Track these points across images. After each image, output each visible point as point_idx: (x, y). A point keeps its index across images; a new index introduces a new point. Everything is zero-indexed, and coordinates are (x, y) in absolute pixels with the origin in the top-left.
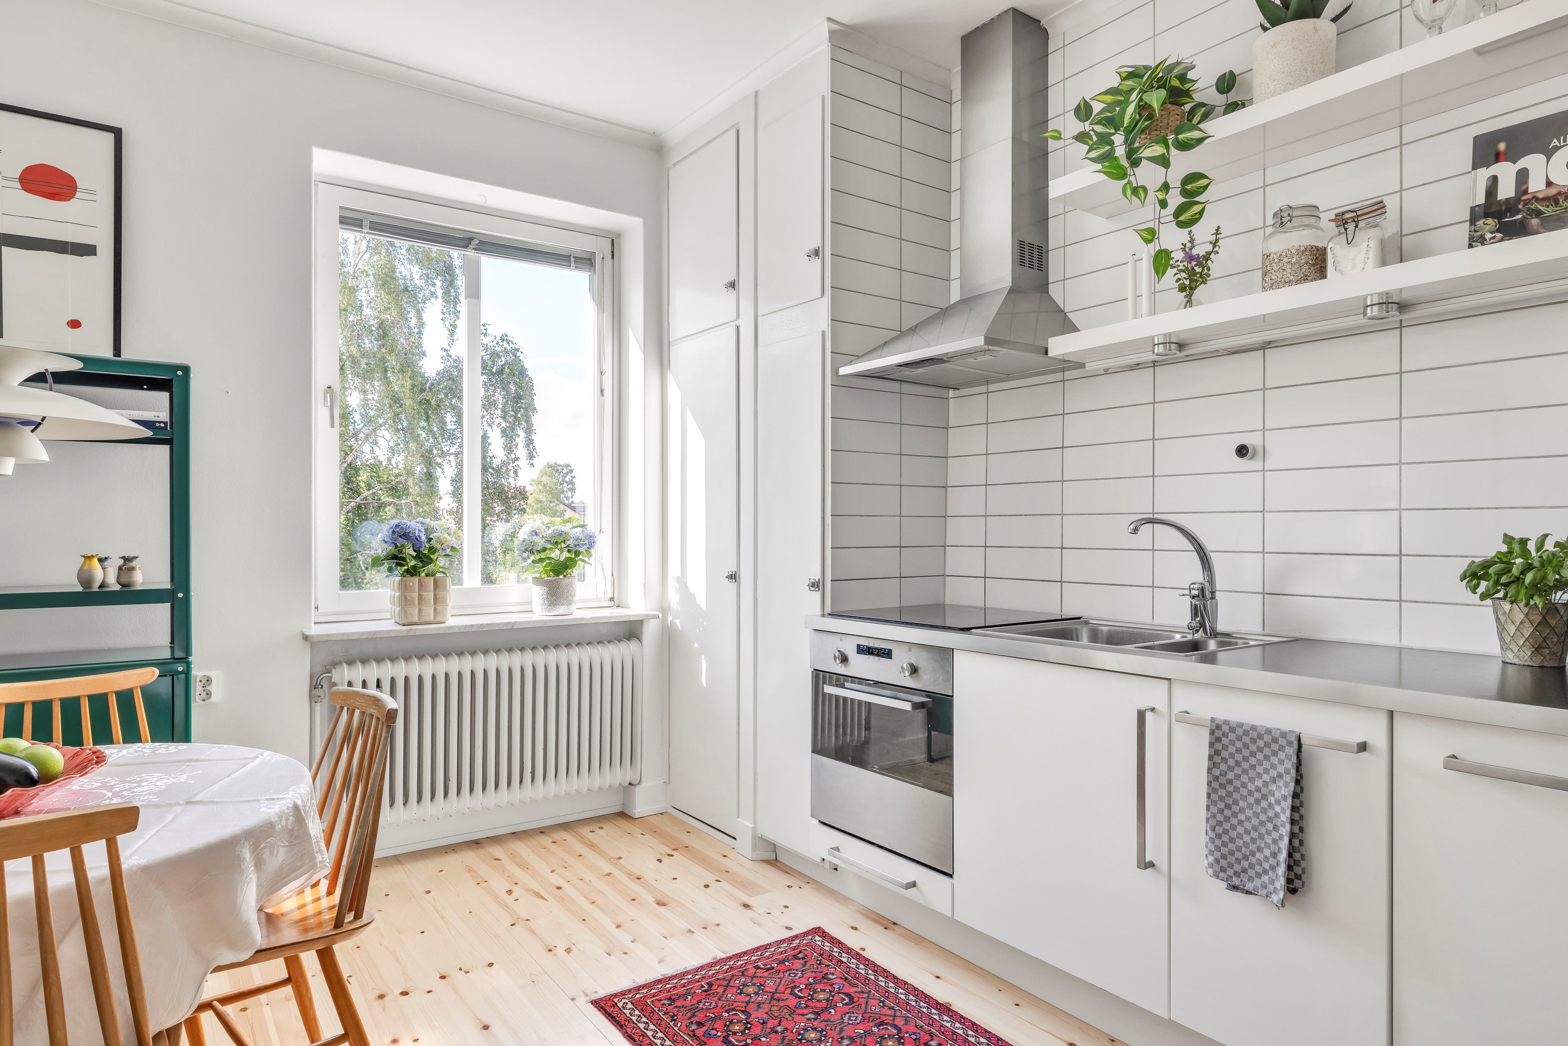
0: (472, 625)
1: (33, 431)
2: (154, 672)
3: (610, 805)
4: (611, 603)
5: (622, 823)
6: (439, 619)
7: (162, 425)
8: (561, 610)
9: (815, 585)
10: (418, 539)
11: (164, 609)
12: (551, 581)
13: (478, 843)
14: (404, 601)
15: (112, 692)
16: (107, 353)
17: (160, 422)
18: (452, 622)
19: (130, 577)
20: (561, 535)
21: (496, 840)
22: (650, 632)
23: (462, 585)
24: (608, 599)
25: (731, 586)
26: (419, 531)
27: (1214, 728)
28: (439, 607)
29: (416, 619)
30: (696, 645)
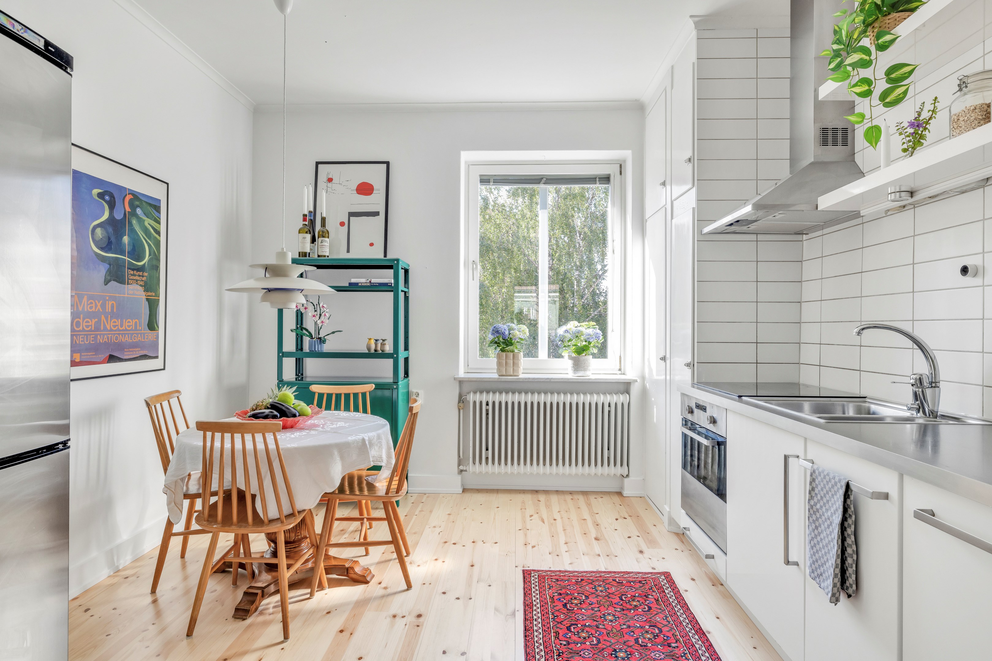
0: (529, 378)
1: (301, 292)
2: (372, 386)
3: (613, 486)
4: (620, 372)
5: (616, 499)
6: (515, 374)
7: (390, 284)
8: (581, 373)
9: (688, 365)
10: (503, 334)
11: (391, 361)
12: (575, 357)
13: (537, 492)
14: (499, 364)
15: (360, 393)
16: (381, 256)
17: (389, 283)
18: (522, 376)
19: (384, 348)
20: (578, 332)
21: (546, 492)
22: (635, 390)
23: (537, 357)
24: (618, 370)
25: (662, 362)
26: (505, 329)
27: (812, 471)
28: (515, 368)
29: (504, 373)
30: (653, 399)
